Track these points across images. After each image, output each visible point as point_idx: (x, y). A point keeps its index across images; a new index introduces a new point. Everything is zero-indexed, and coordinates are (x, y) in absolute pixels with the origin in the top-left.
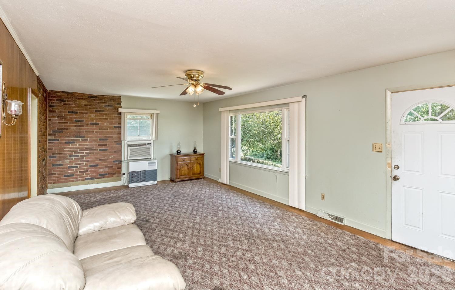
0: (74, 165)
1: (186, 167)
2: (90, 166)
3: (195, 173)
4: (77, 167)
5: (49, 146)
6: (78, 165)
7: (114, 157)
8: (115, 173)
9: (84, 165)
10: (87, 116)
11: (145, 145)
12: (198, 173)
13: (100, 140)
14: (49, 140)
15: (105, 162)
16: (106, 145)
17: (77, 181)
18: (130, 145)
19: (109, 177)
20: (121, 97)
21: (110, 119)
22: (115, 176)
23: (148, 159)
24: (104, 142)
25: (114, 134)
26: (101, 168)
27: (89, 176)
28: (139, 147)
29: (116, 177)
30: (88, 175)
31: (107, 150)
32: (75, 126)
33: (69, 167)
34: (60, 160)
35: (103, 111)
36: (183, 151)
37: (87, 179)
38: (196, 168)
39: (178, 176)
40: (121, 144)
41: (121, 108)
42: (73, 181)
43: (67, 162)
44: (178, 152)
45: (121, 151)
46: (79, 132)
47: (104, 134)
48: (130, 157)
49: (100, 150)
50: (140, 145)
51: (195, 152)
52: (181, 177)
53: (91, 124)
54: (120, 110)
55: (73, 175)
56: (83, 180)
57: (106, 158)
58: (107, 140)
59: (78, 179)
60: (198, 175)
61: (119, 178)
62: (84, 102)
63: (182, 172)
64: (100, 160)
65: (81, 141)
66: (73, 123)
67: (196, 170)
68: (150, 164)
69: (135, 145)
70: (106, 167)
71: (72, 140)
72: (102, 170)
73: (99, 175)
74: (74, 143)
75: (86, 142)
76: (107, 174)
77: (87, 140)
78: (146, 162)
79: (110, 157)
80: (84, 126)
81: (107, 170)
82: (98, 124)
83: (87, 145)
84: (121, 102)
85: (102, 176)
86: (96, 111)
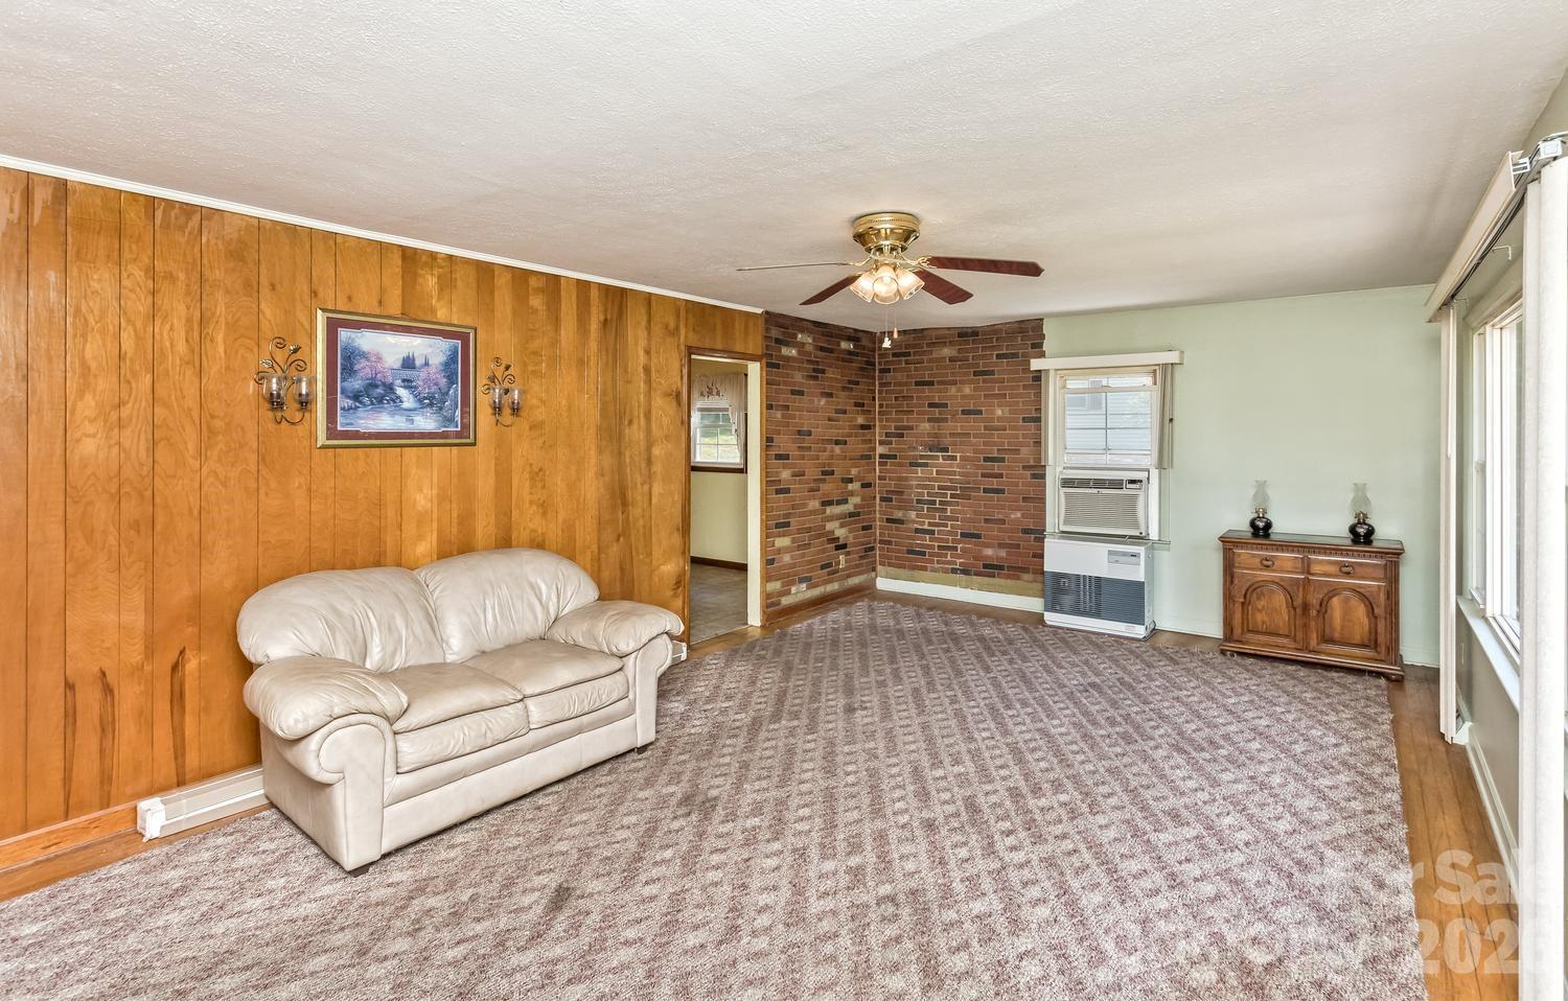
0: (926, 527)
1: (1280, 599)
2: (963, 535)
3: (1337, 635)
4: (933, 532)
5: (880, 472)
6: (936, 529)
7: (1023, 515)
8: (1025, 570)
9: (949, 529)
10: (953, 390)
11: (1117, 484)
12: (1357, 639)
13: (986, 459)
14: (881, 456)
15: (999, 530)
16: (1001, 476)
17: (934, 570)
18: (1067, 483)
19: (1008, 577)
20: (1042, 320)
21: (1011, 396)
22: (1026, 577)
23: (1131, 537)
24: (996, 468)
25: (1022, 445)
26: (988, 546)
27: (960, 563)
28: (1095, 491)
29: (1028, 582)
30: (958, 561)
31: (1001, 491)
32: (930, 420)
33: (917, 531)
34: (899, 508)
35: (992, 373)
36: (1285, 525)
37: (954, 571)
38: (1350, 617)
39: (1237, 631)
40: (1043, 476)
41: (1042, 355)
42: (924, 569)
43: (913, 514)
44: (1261, 529)
45: (1042, 500)
46: (936, 436)
47: (995, 444)
48: (1066, 522)
49: (985, 491)
50: (1099, 484)
51: (1362, 535)
52: (1250, 636)
53: (964, 412)
54: (1036, 364)
55: (924, 554)
56: (945, 571)
57: (1000, 516)
58: (1002, 460)
59: (936, 566)
60: (1357, 651)
62: (947, 352)
63: (1259, 617)
64: (986, 521)
65: (941, 460)
66: (923, 413)
67: (1343, 627)
68: (1117, 558)
69: (1084, 483)
70: (1001, 546)
71: (922, 457)
72: (989, 552)
73: (985, 566)
74: (926, 465)
75: (951, 466)
76: (1001, 568)
77: (954, 458)
78: (1103, 549)
79: (1013, 516)
80: (946, 420)
81: (1003, 553)
82: (980, 412)
83: (954, 473)
84: (1043, 337)
85: (991, 569)
86: (975, 373)
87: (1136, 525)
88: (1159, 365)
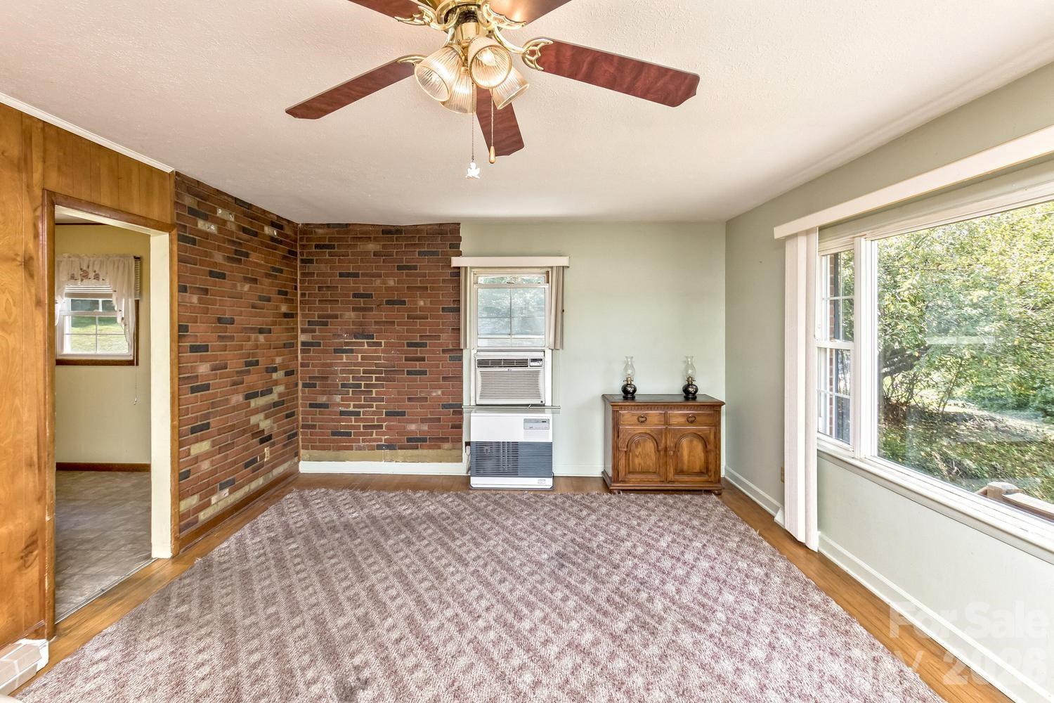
0: (351, 409)
1: (650, 446)
2: (387, 414)
3: (685, 468)
4: (358, 414)
5: (302, 359)
6: (361, 410)
7: (443, 393)
8: (445, 440)
9: (374, 409)
10: (378, 282)
11: (523, 363)
12: (697, 470)
13: (409, 345)
14: (303, 344)
15: (422, 407)
16: (423, 359)
17: (359, 449)
18: (482, 363)
19: (430, 447)
20: (459, 224)
21: (432, 288)
22: (446, 446)
23: (532, 405)
24: (419, 352)
25: (442, 331)
26: (412, 422)
27: (385, 439)
28: (506, 369)
29: (446, 450)
30: (383, 438)
31: (424, 373)
32: (354, 309)
33: (342, 413)
34: (323, 393)
35: (415, 268)
36: (645, 388)
37: (379, 447)
38: (691, 453)
39: (622, 474)
40: (460, 358)
41: (459, 254)
42: (350, 448)
43: (338, 398)
44: (629, 393)
45: (460, 379)
46: (361, 324)
47: (418, 331)
48: (482, 397)
49: (409, 373)
50: (509, 363)
51: (689, 393)
52: (630, 476)
53: (388, 302)
54: (456, 262)
55: (349, 434)
56: (372, 448)
57: (423, 395)
58: (424, 345)
59: (362, 444)
60: (698, 479)
61: (455, 452)
62: (372, 247)
63: (637, 461)
64: (410, 399)
65: (366, 347)
66: (348, 302)
67: (689, 461)
68: (531, 425)
69: (496, 363)
70: (423, 421)
71: (347, 344)
72: (413, 427)
73: (409, 440)
74: (351, 351)
75: (375, 351)
76: (424, 440)
77: (379, 344)
78: (519, 418)
79: (434, 394)
80: (371, 309)
81: (425, 427)
82: (403, 303)
83: (379, 358)
84: (460, 239)
85: (414, 442)
86: (400, 268)
87: (538, 396)
88: (552, 267)
